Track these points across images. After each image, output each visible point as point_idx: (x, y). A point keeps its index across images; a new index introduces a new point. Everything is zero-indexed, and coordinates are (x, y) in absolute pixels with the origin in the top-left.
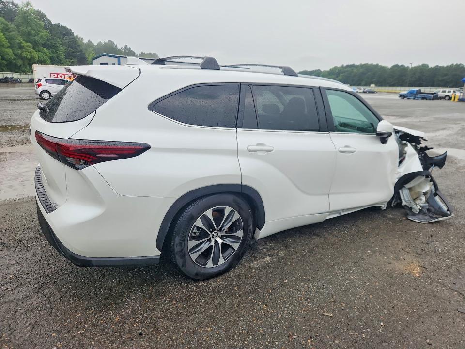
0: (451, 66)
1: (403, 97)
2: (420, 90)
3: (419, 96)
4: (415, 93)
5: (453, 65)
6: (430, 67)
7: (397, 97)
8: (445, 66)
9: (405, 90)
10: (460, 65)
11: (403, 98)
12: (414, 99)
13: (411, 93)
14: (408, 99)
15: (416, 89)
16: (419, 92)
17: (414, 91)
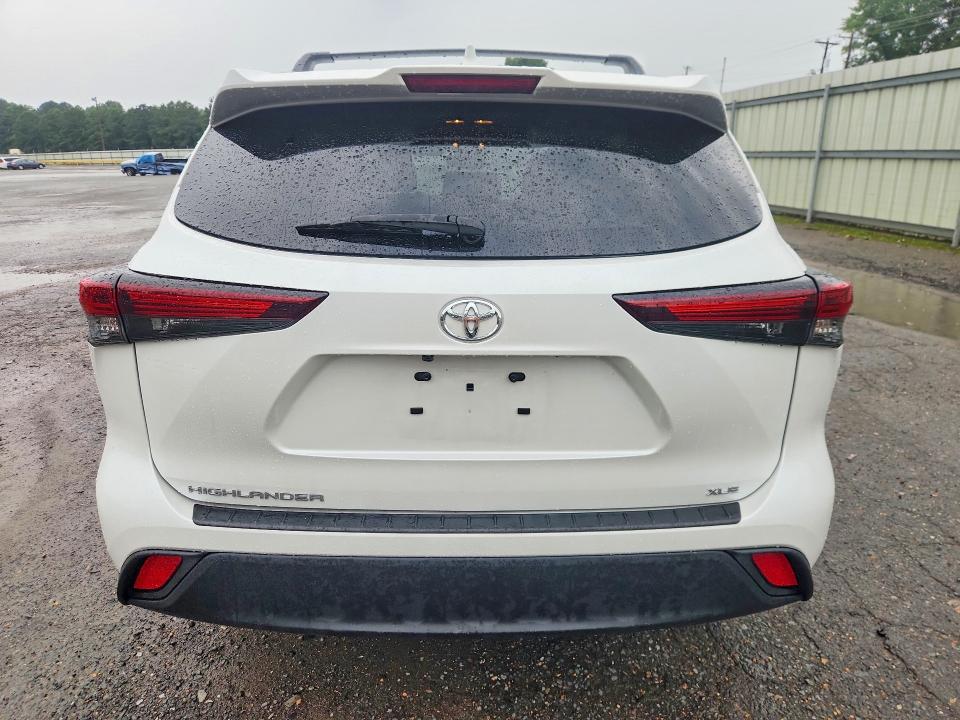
0: (169, 105)
1: (130, 170)
2: (160, 155)
3: (165, 169)
4: (154, 161)
5: (172, 103)
6: (126, 108)
7: (119, 173)
8: (159, 105)
9: (131, 157)
10: (185, 103)
11: (133, 174)
12: (156, 174)
13: (146, 161)
14: (143, 174)
15: (152, 153)
16: (160, 159)
17: (149, 157)
